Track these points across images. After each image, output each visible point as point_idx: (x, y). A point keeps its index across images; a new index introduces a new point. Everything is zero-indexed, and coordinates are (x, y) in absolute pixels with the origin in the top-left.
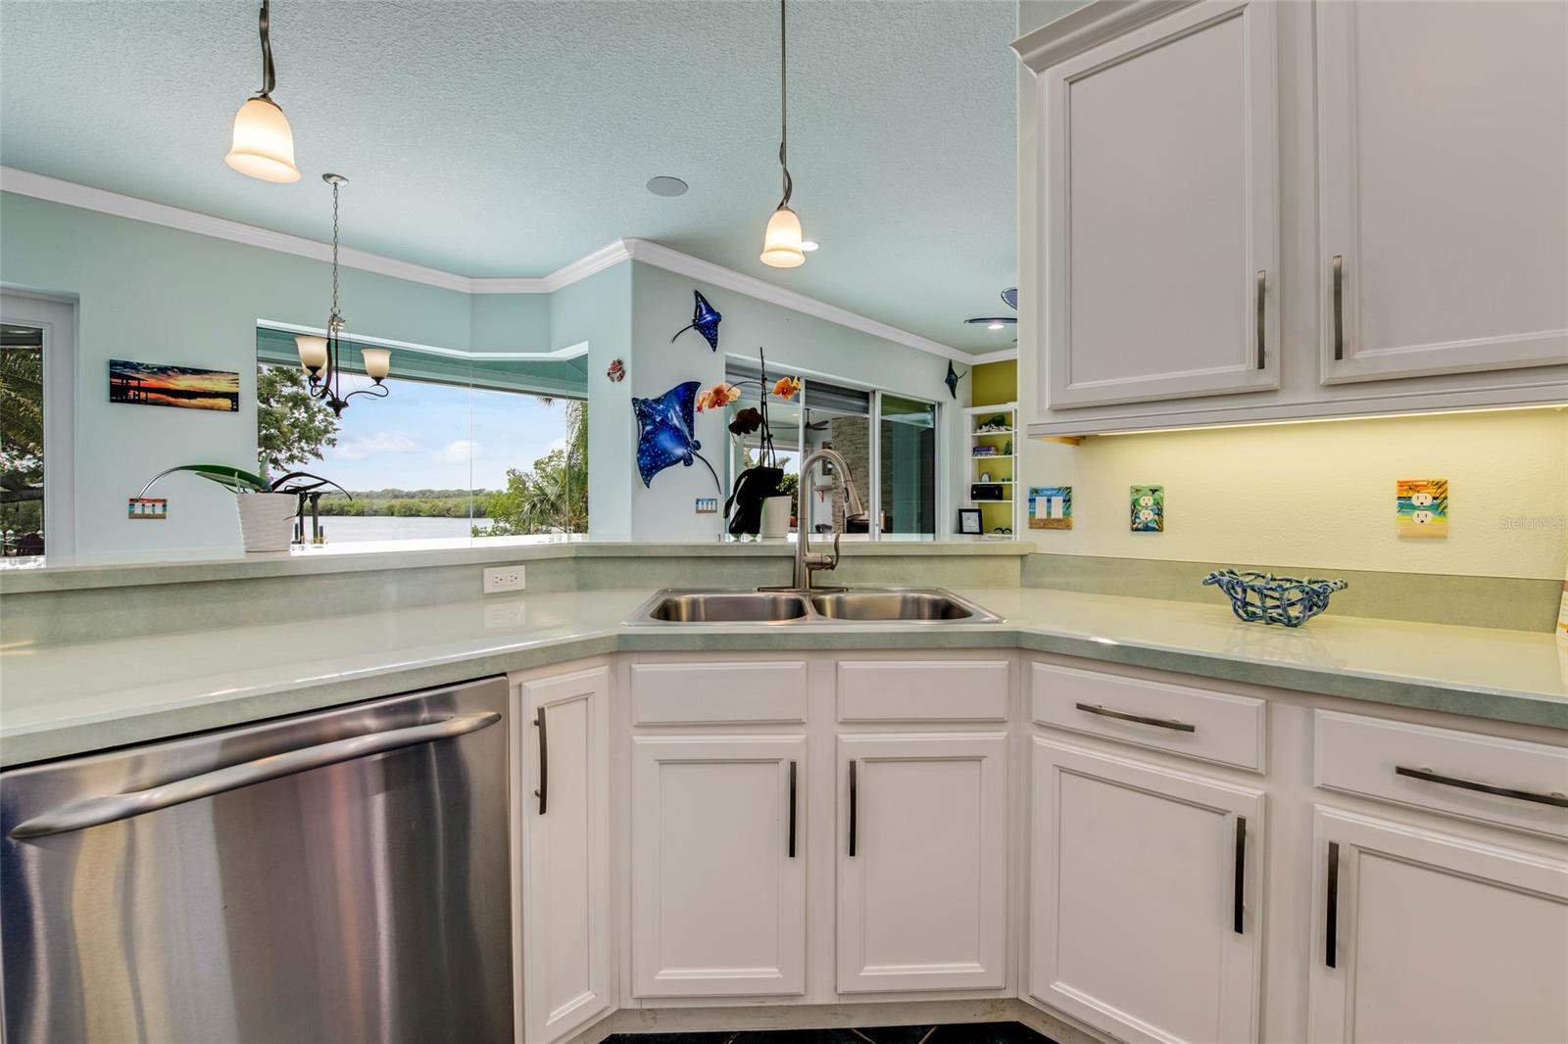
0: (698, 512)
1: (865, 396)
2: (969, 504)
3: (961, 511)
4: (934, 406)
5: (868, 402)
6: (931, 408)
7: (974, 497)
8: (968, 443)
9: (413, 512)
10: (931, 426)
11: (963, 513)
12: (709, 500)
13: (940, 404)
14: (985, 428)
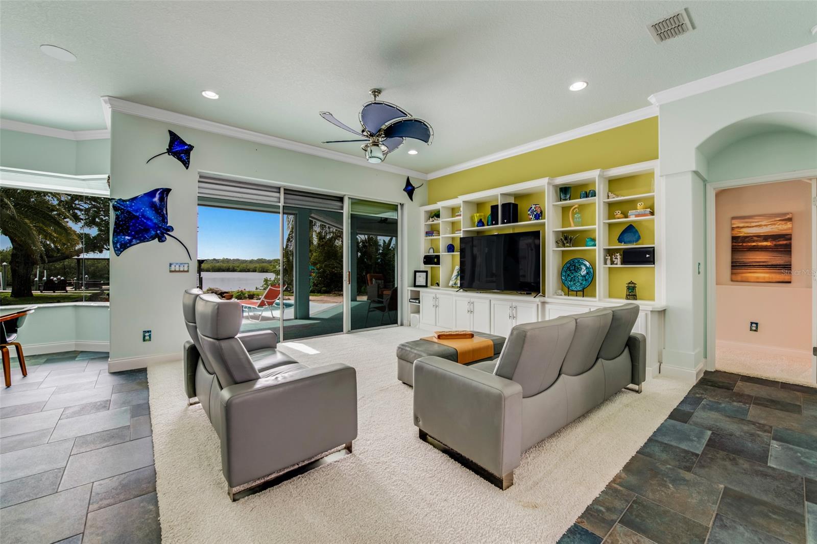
0: (171, 271)
1: (341, 199)
2: (423, 267)
3: (416, 272)
4: (397, 205)
5: (343, 203)
6: (394, 208)
7: (425, 263)
8: (423, 230)
9: (265, 270)
10: (396, 218)
11: (417, 273)
12: (181, 264)
13: (402, 205)
14: (431, 219)
